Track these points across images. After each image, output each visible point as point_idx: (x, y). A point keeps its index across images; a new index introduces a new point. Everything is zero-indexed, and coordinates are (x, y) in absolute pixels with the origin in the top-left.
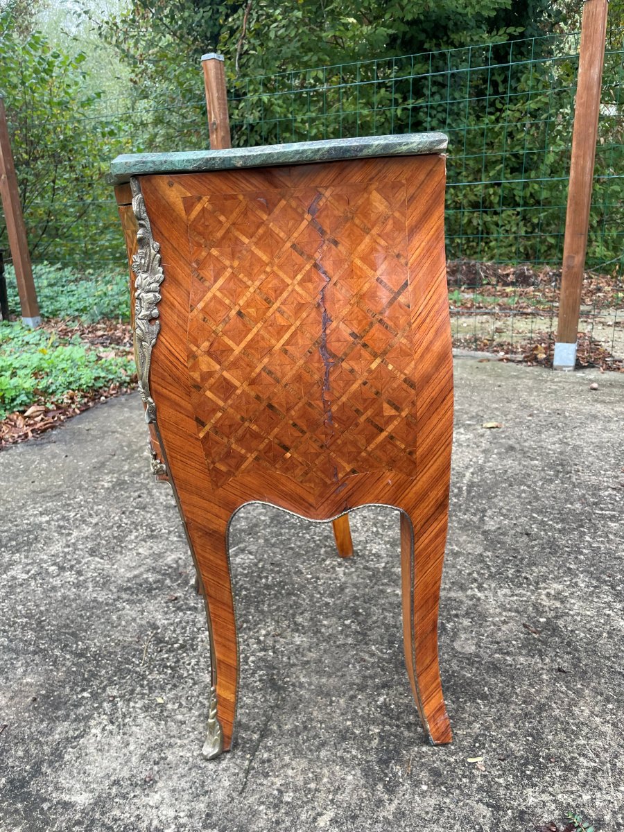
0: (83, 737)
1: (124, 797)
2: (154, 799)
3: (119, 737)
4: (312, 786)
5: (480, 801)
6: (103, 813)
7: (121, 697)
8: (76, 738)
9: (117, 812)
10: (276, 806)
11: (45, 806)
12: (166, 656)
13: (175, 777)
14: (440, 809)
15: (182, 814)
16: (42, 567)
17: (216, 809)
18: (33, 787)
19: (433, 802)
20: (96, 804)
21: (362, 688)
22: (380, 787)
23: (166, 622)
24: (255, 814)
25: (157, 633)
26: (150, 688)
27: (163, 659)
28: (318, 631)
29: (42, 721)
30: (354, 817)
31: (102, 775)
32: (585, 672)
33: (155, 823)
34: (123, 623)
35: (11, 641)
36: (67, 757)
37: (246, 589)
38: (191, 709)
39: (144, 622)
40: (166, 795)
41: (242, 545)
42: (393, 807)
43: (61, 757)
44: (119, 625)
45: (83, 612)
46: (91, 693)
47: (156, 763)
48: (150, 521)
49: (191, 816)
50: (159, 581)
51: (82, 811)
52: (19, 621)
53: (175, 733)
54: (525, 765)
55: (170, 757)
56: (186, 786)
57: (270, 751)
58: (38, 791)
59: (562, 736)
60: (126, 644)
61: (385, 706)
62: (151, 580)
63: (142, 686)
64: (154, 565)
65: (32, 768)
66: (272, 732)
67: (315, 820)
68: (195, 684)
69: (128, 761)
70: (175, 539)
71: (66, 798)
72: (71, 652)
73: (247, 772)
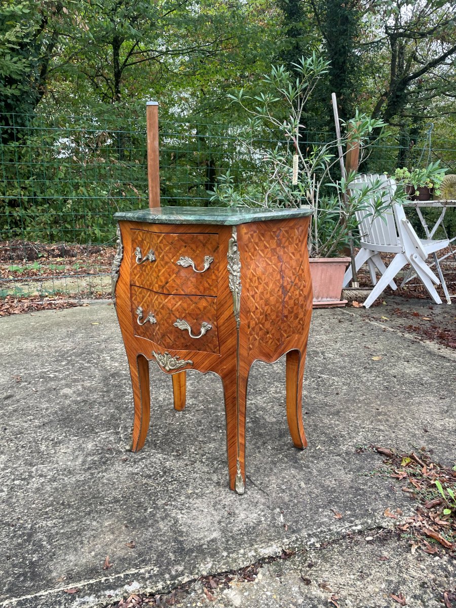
0: (177, 521)
1: (230, 523)
2: (242, 516)
3: (194, 511)
4: (285, 480)
5: (333, 456)
6: (231, 532)
7: (170, 501)
8: (175, 523)
9: (235, 529)
10: (284, 492)
11: (204, 547)
12: (163, 479)
13: (238, 506)
14: (326, 464)
15: (259, 513)
16: (7, 485)
17: (267, 504)
18: (187, 546)
19: (323, 463)
20: (223, 532)
21: (258, 448)
22: (304, 469)
23: (138, 469)
24: (281, 497)
25: (142, 475)
26: (177, 491)
27: (164, 481)
28: (214, 440)
29: (147, 529)
30: (309, 480)
31: (209, 524)
32: (313, 411)
33: (254, 521)
34: (115, 480)
35: (61, 518)
36: (185, 530)
37: (158, 440)
38: (208, 487)
39: (126, 475)
40: (244, 512)
41: (121, 426)
42: (315, 471)
43: (182, 532)
44: (114, 483)
45: (81, 488)
46: (151, 508)
47: (225, 508)
48: (41, 437)
49: (263, 511)
50: (102, 458)
51: (222, 537)
52: (47, 510)
53: (214, 497)
54: (331, 441)
55: (226, 503)
56: (247, 505)
57: (258, 480)
58: (193, 546)
59: (330, 430)
60: (133, 486)
61: (273, 449)
62: (96, 459)
63: (171, 493)
64: (85, 453)
65: (175, 542)
66: (250, 475)
67: (300, 487)
68: (194, 479)
69: (212, 515)
70: (76, 438)
71: (209, 539)
72: (109, 503)
73: (260, 490)
